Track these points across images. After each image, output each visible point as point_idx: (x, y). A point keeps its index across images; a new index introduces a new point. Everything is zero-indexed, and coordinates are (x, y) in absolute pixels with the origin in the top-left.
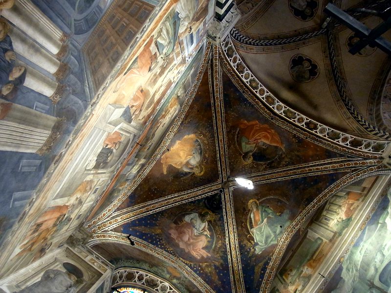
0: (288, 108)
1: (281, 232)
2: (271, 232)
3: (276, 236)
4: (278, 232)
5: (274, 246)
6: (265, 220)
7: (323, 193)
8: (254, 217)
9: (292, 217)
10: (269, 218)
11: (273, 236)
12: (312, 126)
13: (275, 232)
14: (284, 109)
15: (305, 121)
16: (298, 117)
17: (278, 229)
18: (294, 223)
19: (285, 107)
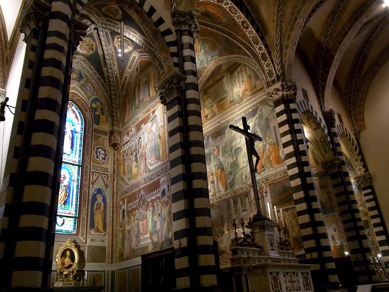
0: (233, 5)
1: (211, 60)
2: (205, 58)
3: (207, 62)
4: (209, 59)
5: (205, 68)
6: (203, 50)
7: (241, 56)
8: (196, 46)
9: (220, 55)
10: (205, 50)
11: (205, 61)
12: (245, 26)
13: (207, 59)
14: (230, 5)
15: (242, 19)
16: (238, 14)
17: (210, 58)
18: (220, 58)
19: (231, 4)
